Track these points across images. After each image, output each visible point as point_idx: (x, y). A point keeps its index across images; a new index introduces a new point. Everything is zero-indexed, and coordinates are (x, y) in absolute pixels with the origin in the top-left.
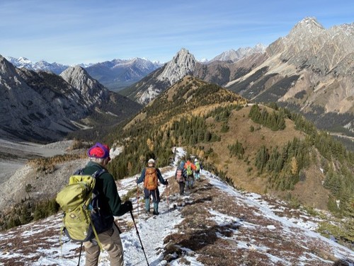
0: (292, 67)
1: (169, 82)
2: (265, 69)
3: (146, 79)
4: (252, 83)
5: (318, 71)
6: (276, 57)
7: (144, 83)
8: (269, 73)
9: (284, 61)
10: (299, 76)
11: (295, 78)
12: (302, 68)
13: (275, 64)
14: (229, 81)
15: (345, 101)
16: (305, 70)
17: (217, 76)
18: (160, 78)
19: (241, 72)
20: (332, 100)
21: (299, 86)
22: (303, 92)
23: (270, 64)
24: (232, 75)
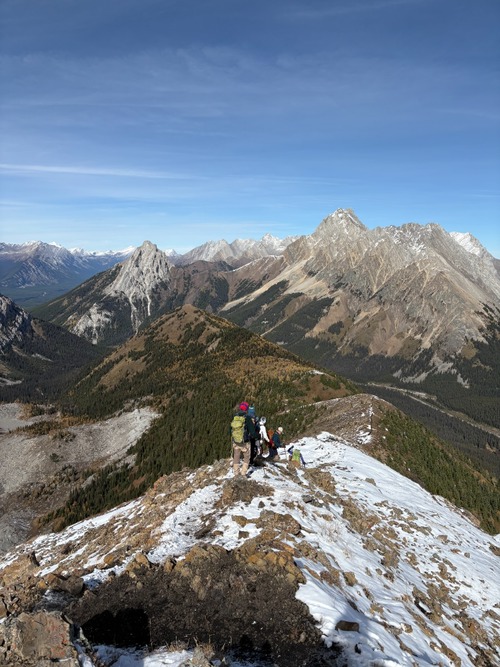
0: (322, 284)
1: (126, 299)
2: (283, 285)
3: (82, 292)
4: (265, 307)
5: (358, 294)
6: (298, 267)
7: (78, 300)
8: (290, 291)
9: (311, 274)
10: (332, 300)
11: (328, 302)
12: (337, 287)
13: (298, 277)
14: (227, 301)
15: (393, 339)
16: (340, 291)
17: (208, 292)
18: (110, 291)
19: (246, 287)
20: (378, 337)
21: (334, 315)
22: (340, 324)
23: (291, 277)
24: (232, 290)
